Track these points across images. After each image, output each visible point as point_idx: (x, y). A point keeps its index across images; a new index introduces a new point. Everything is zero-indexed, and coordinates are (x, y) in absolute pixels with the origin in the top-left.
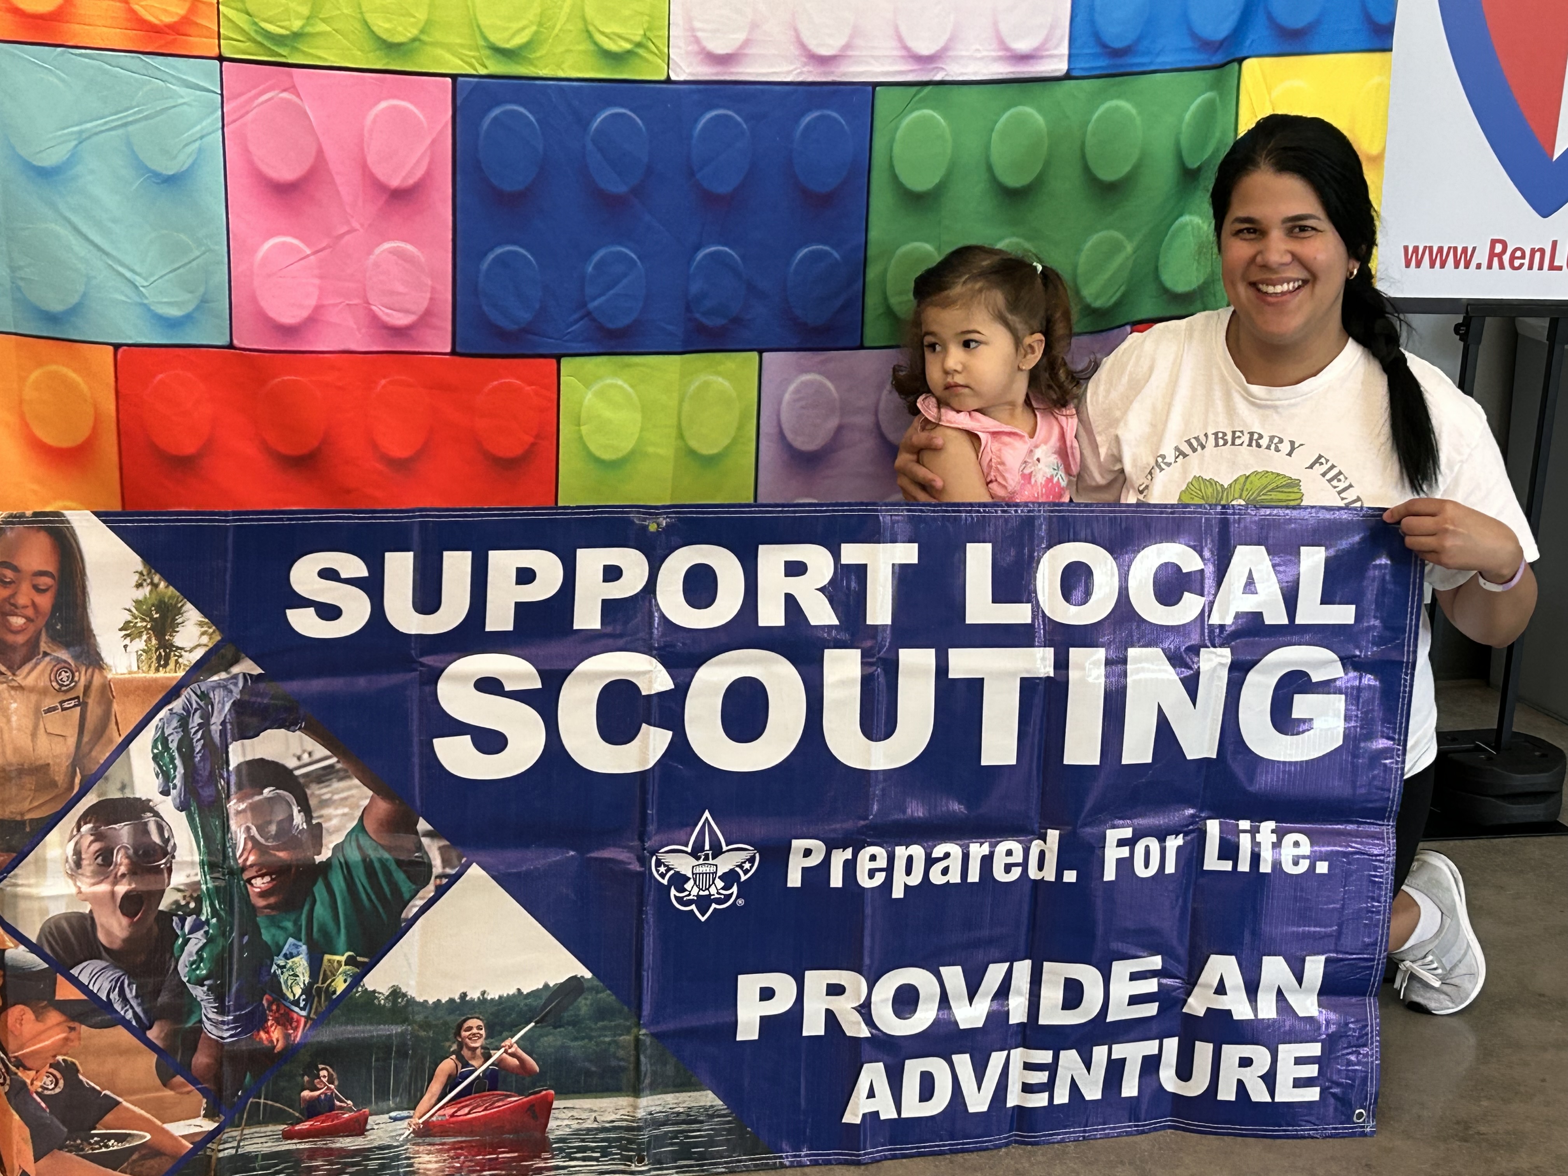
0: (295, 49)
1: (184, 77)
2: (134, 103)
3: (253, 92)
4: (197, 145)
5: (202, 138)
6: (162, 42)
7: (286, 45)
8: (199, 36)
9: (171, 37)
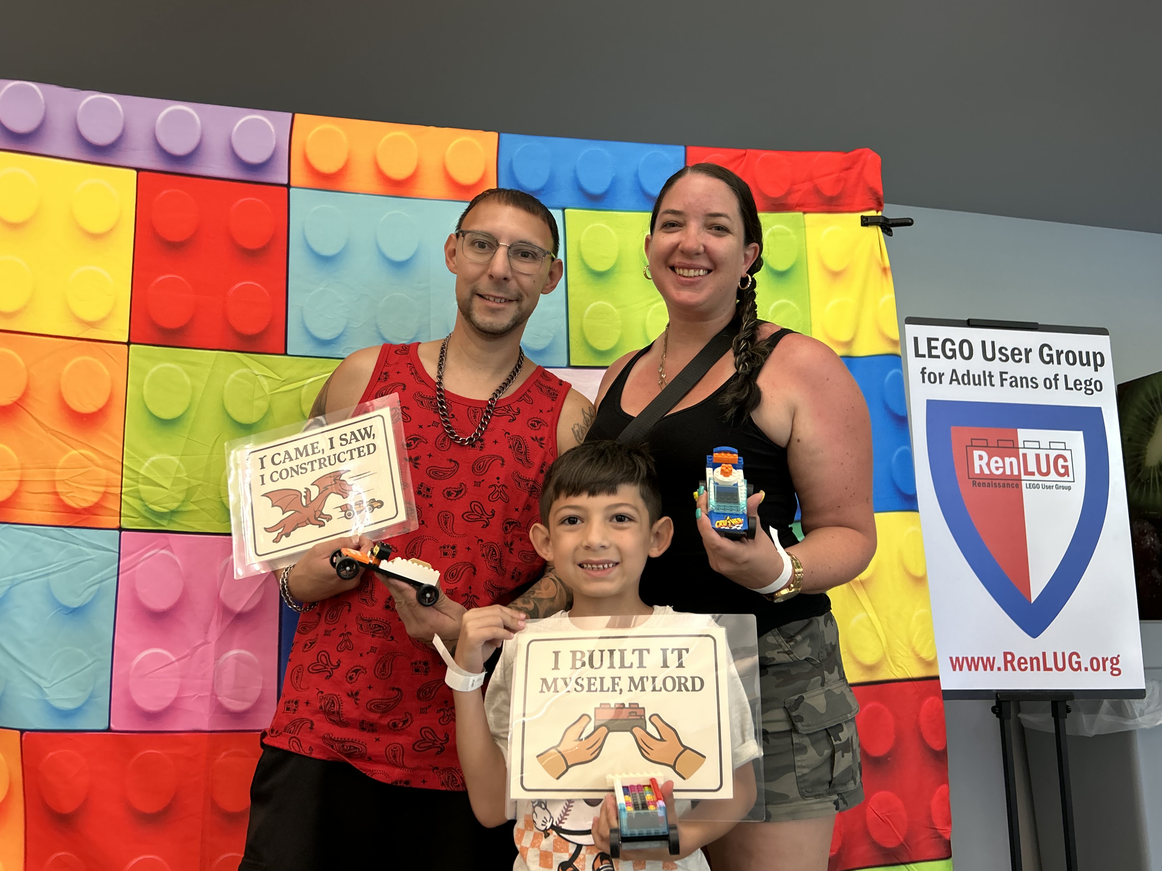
0: (171, 521)
1: (92, 542)
2: (55, 560)
3: (141, 551)
4: (96, 587)
5: (102, 581)
6: (79, 520)
7: (165, 519)
8: (105, 516)
9: (86, 516)
